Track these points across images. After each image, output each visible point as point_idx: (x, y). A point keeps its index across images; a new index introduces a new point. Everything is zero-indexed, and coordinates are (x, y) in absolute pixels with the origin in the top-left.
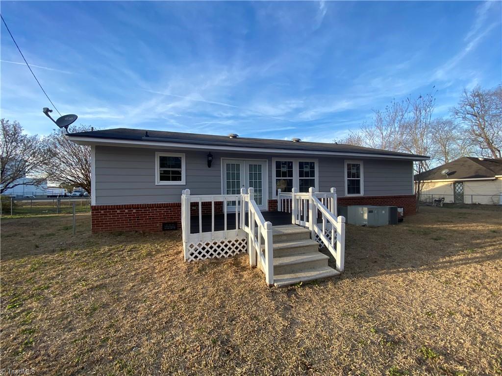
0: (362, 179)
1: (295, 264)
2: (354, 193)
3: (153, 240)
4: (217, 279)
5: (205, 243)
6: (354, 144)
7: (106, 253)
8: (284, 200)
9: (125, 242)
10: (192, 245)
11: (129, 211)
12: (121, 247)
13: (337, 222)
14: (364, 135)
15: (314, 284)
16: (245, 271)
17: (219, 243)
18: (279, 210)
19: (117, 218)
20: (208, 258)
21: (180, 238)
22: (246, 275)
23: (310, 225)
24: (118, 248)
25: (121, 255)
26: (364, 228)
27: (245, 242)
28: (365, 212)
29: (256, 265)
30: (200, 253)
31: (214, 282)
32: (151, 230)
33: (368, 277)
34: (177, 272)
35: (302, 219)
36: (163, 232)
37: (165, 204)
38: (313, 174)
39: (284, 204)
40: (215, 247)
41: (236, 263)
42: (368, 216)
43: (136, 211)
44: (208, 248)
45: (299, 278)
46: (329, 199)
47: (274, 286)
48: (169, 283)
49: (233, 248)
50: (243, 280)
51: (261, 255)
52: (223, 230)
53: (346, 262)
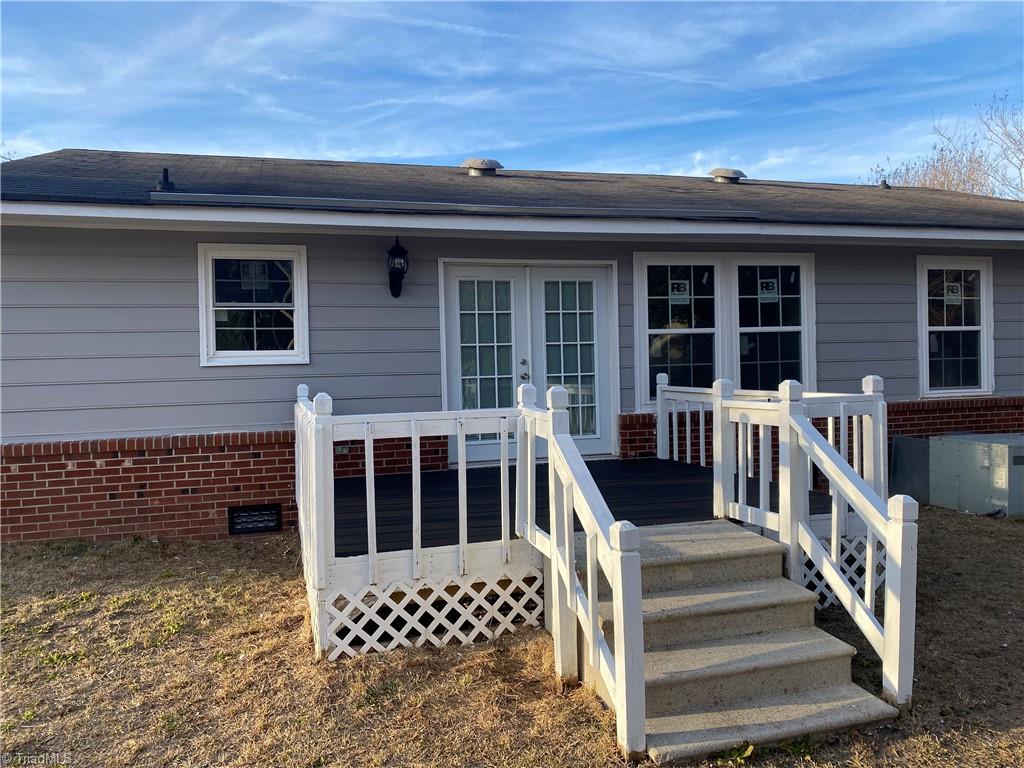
0: (986, 329)
1: (727, 676)
2: (955, 383)
3: (199, 569)
4: (435, 727)
5: (390, 592)
6: (956, 184)
7: (35, 621)
8: (681, 416)
9: (99, 577)
10: (341, 598)
11: (107, 464)
12: (88, 599)
13: (888, 519)
14: (997, 149)
15: (798, 754)
16: (540, 698)
17: (439, 592)
18: (662, 453)
19: (67, 491)
20: (400, 646)
21: (292, 565)
22: (543, 713)
23: (784, 524)
24: (75, 604)
25: (91, 630)
26: (996, 525)
27: (536, 585)
28: (998, 460)
29: (580, 677)
30: (371, 627)
31: (426, 740)
32: (189, 531)
33: (1006, 727)
34: (292, 699)
35: (753, 500)
36: (232, 540)
37: (235, 436)
38: (792, 314)
39: (682, 432)
40: (426, 606)
41: (506, 667)
42: (1012, 477)
43: (135, 462)
44: (398, 610)
45: (740, 728)
46: (855, 418)
47: (648, 757)
48: (268, 741)
49: (493, 611)
50: (533, 732)
51: (597, 643)
52: (455, 540)
53: (919, 666)
